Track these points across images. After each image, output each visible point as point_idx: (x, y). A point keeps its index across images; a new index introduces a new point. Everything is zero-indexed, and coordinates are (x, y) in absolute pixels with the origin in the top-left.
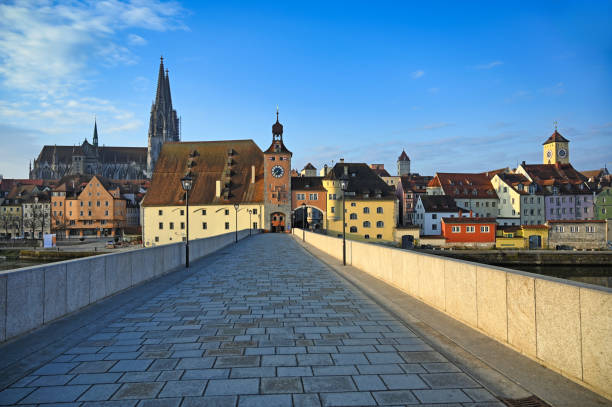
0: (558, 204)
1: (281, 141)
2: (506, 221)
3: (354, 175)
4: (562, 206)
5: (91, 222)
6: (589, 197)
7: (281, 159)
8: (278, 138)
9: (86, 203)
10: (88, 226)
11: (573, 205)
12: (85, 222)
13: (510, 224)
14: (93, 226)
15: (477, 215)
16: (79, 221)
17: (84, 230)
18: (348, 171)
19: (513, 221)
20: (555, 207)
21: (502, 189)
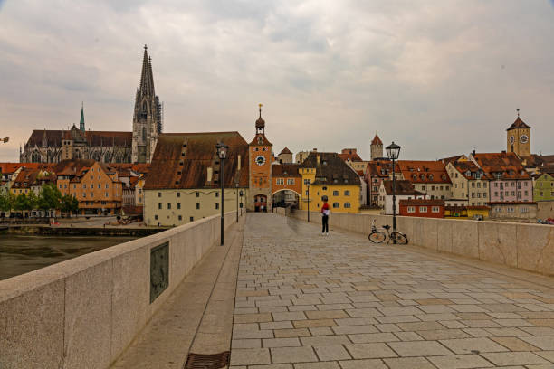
0: (502, 188)
1: (263, 134)
2: (456, 202)
3: (325, 163)
4: (505, 189)
5: (93, 202)
6: (529, 182)
7: (264, 149)
8: (260, 132)
9: (89, 186)
10: (90, 206)
11: (514, 189)
12: (87, 202)
13: (459, 205)
14: (94, 206)
15: (432, 197)
16: (83, 202)
17: (86, 209)
18: (321, 160)
19: (462, 202)
20: (498, 190)
21: (454, 175)
